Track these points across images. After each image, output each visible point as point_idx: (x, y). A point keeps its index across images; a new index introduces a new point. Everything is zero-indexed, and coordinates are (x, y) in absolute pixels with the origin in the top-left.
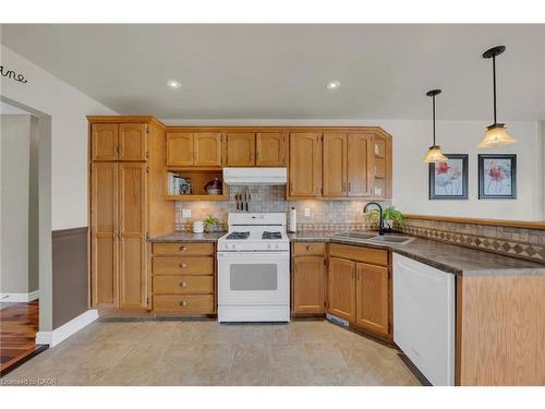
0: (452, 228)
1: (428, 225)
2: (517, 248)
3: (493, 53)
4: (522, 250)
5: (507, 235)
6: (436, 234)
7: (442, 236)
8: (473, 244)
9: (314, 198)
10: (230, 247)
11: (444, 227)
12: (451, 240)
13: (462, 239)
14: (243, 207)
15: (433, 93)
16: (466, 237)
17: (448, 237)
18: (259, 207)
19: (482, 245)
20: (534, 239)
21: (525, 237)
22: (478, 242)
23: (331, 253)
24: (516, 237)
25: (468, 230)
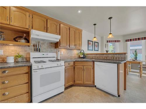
0: (100, 55)
1: (93, 55)
2: (116, 58)
3: (110, 18)
4: (117, 58)
5: (114, 56)
6: (96, 57)
10: (40, 67)
11: (98, 55)
14: (37, 50)
15: (95, 25)
17: (99, 58)
18: (44, 50)
20: (119, 56)
21: (118, 56)
22: (107, 58)
23: (75, 65)
24: (116, 56)
25: (104, 56)
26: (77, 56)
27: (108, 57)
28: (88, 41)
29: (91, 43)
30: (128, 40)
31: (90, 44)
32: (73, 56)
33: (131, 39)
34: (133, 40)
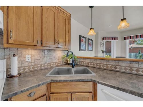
6: (94, 65)
7: (97, 65)
8: (113, 69)
9: (34, 47)
11: (98, 62)
12: (101, 67)
13: (107, 67)
16: (109, 66)
19: (118, 69)
22: (116, 68)
25: (110, 63)
26: (62, 62)
27: (118, 67)
28: (80, 36)
29: (84, 40)
30: (127, 38)
31: (82, 41)
32: (55, 61)
33: (130, 37)
34: (133, 37)
